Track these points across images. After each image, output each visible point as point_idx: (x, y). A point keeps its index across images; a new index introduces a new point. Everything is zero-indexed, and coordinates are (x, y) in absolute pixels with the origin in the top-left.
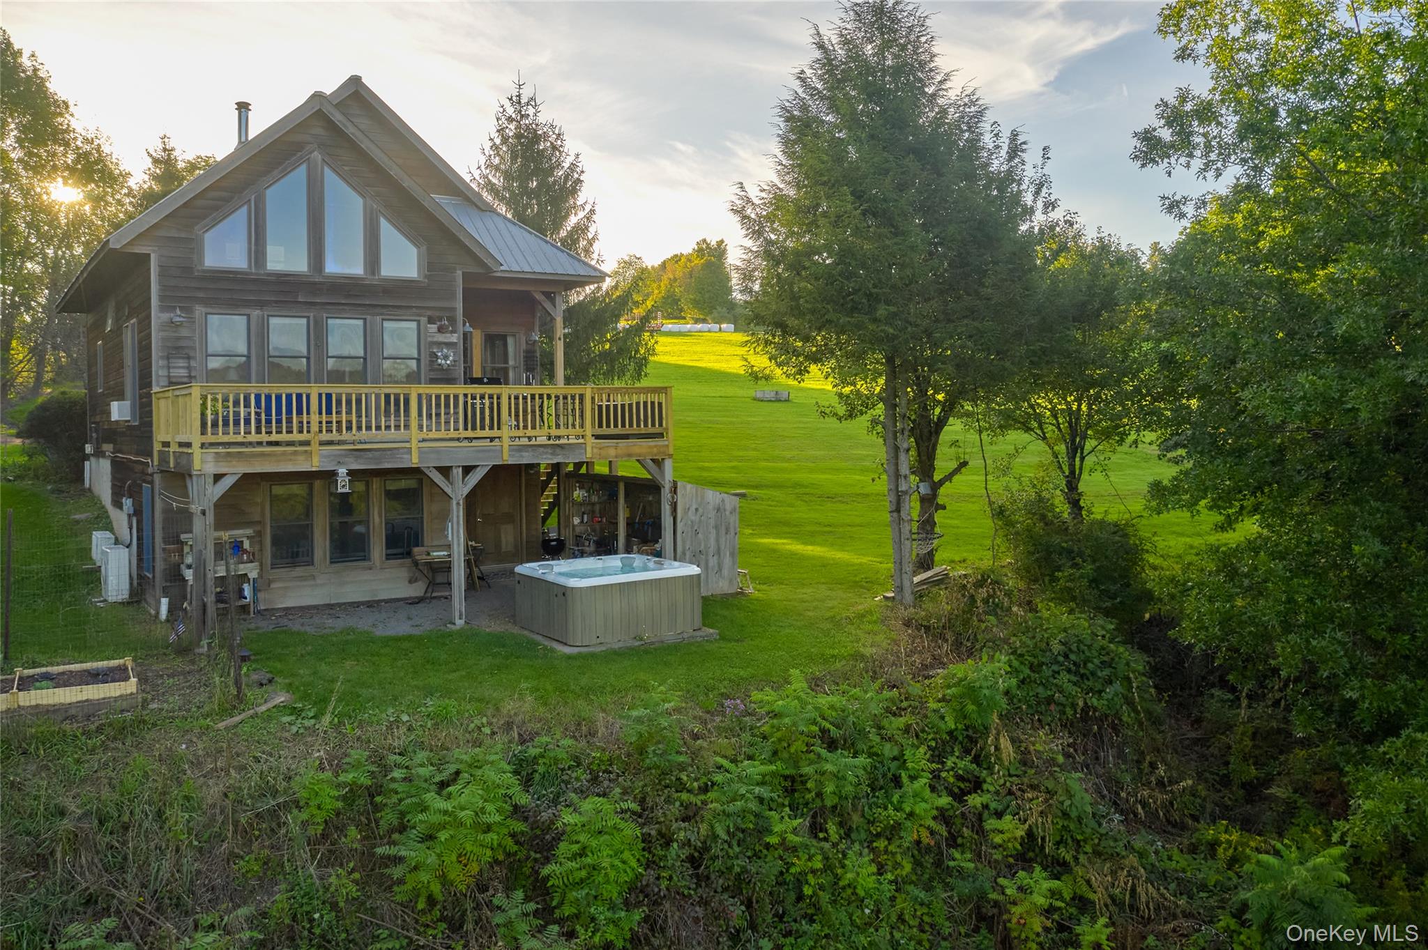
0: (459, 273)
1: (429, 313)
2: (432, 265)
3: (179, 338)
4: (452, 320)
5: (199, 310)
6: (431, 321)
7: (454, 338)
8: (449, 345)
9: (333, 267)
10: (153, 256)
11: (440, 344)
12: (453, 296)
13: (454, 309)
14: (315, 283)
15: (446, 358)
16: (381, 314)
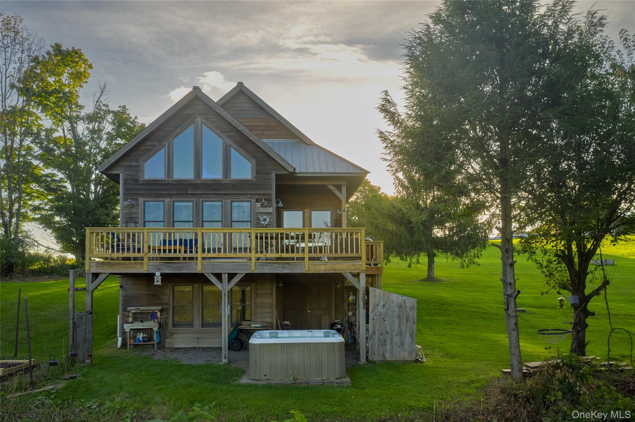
0: (274, 174)
1: (257, 197)
2: (259, 172)
3: (131, 214)
4: (269, 200)
5: (141, 200)
6: (257, 201)
7: (270, 210)
8: (267, 214)
9: (206, 176)
10: (121, 175)
11: (262, 213)
12: (270, 188)
13: (271, 194)
14: (196, 184)
15: (265, 220)
16: (231, 198)
